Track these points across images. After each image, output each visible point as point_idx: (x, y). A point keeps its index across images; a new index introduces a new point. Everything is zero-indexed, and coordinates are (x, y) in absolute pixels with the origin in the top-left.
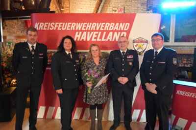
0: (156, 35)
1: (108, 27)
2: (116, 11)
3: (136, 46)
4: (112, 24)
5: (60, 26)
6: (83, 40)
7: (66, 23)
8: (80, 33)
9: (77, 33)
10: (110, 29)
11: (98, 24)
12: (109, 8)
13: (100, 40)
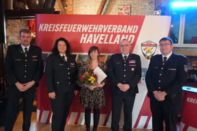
0: (164, 39)
1: (115, 29)
2: (121, 9)
3: (144, 50)
4: (119, 26)
5: (65, 28)
6: (89, 42)
7: (72, 25)
8: (87, 35)
9: (83, 35)
10: (118, 32)
11: (105, 26)
12: (115, 6)
13: (107, 43)
